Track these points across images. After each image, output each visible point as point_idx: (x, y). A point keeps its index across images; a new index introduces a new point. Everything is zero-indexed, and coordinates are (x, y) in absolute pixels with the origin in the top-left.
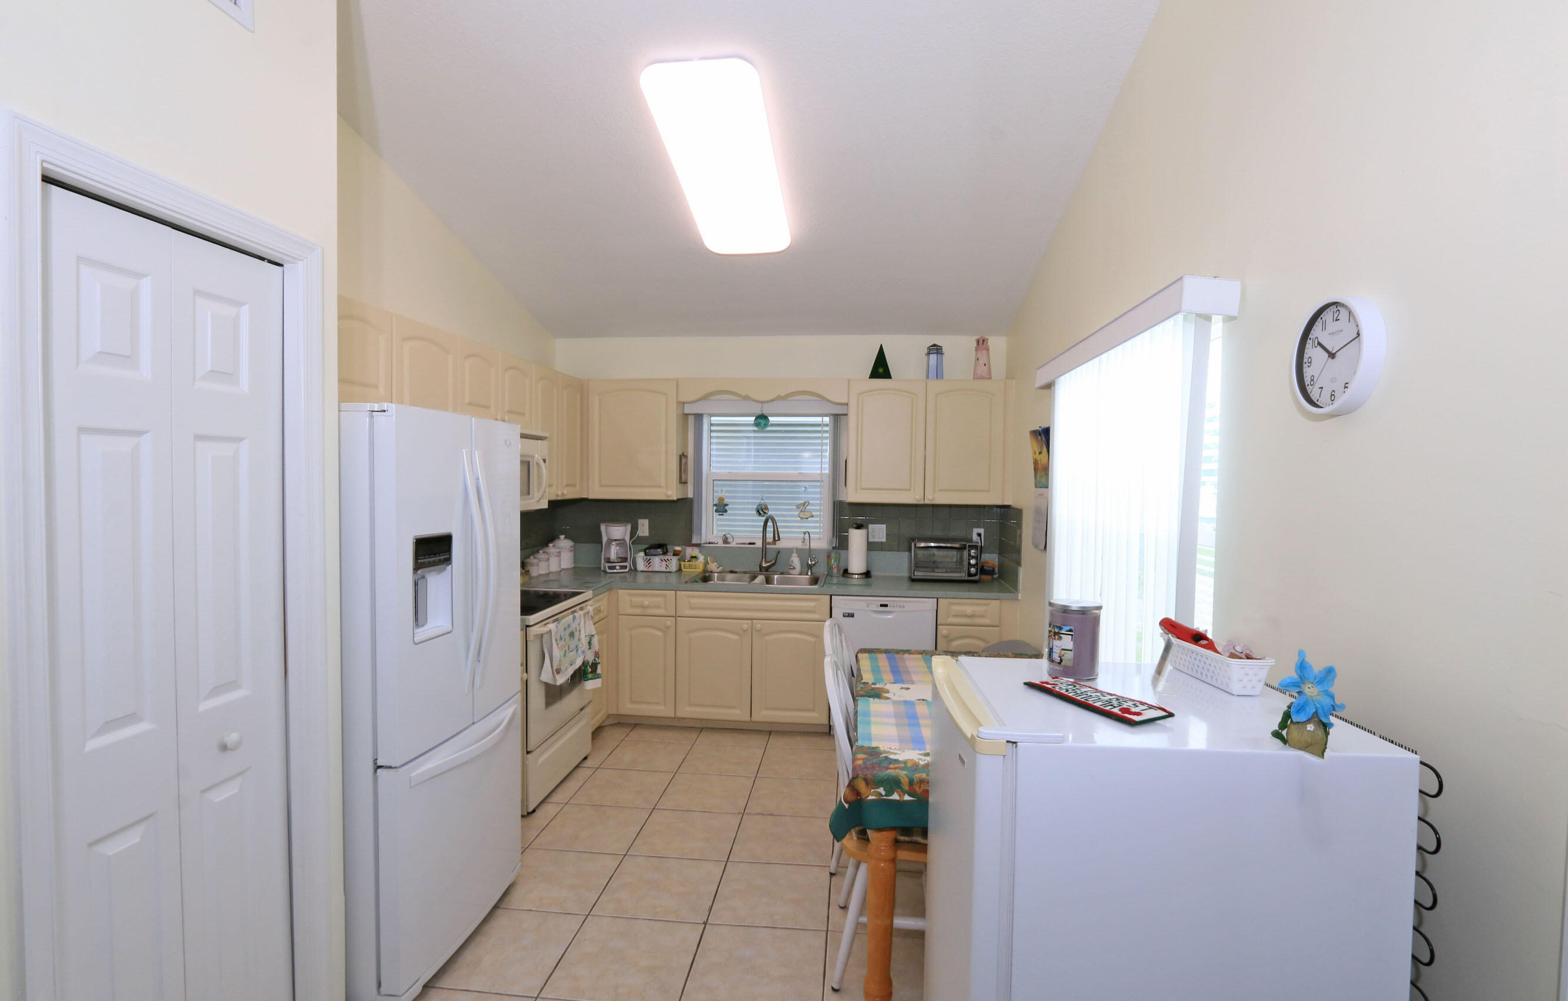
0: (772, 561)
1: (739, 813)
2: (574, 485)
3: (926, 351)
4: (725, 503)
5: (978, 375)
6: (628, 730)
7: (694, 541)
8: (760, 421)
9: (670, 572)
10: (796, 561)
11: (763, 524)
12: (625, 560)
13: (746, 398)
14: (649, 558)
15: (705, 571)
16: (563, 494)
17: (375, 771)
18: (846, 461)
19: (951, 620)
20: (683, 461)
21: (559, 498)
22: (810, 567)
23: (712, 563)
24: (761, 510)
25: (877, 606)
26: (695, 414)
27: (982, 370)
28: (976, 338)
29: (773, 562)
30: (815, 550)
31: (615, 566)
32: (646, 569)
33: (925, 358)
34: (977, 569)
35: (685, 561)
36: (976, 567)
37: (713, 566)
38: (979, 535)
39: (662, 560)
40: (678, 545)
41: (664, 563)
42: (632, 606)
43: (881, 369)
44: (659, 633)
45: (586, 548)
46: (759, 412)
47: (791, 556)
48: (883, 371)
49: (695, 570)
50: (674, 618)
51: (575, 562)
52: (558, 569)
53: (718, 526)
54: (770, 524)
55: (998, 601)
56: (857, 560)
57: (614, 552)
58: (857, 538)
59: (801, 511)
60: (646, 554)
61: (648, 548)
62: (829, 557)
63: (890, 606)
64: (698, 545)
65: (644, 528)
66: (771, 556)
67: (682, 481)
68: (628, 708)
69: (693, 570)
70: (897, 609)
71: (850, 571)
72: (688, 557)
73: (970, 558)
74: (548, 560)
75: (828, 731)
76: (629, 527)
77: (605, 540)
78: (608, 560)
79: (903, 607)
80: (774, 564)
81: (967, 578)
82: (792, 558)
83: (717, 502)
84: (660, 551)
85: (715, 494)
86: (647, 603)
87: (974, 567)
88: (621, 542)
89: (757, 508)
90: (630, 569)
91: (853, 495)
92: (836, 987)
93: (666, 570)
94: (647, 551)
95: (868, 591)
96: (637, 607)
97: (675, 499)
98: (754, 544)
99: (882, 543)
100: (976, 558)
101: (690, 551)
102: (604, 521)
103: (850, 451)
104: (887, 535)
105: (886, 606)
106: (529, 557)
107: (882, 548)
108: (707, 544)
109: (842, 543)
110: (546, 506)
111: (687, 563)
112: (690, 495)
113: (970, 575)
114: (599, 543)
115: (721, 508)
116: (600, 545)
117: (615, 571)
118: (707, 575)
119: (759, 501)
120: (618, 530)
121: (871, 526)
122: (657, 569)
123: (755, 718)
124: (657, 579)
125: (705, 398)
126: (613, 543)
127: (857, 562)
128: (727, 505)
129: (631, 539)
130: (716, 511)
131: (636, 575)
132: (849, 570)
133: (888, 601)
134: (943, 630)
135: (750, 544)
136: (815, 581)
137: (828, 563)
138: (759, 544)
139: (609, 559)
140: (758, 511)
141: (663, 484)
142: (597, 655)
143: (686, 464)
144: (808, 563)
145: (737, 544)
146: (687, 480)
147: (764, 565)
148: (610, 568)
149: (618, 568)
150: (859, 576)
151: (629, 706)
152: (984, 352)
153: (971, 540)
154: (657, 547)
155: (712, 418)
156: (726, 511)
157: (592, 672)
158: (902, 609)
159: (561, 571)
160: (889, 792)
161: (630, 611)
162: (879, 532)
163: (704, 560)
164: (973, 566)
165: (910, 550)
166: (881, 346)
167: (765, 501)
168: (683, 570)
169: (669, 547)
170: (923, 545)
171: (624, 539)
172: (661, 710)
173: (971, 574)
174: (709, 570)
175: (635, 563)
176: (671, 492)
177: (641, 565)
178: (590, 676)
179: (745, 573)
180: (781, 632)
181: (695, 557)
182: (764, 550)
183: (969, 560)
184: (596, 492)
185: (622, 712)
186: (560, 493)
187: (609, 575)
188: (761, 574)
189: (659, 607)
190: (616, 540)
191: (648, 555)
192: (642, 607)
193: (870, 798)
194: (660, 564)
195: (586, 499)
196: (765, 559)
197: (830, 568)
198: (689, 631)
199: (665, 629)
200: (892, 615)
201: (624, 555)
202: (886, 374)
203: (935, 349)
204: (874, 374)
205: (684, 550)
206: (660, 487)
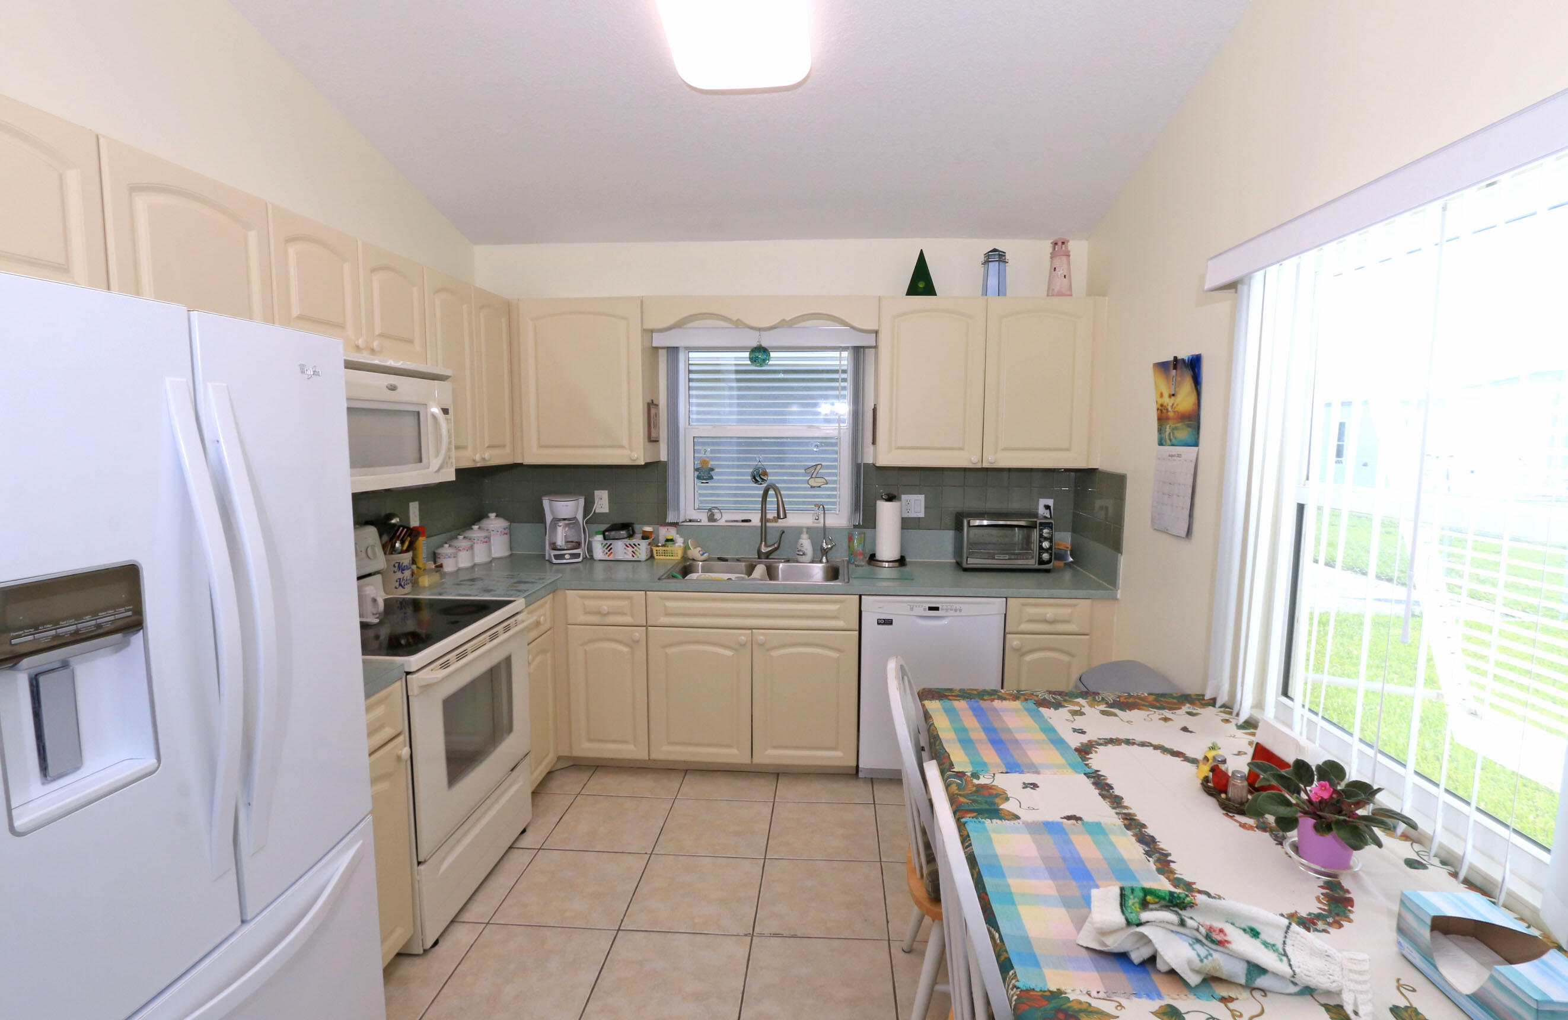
0: (774, 545)
1: (746, 935)
2: (503, 446)
3: (982, 259)
4: (709, 466)
5: (1056, 291)
7: (670, 519)
8: (757, 354)
9: (640, 561)
10: (806, 544)
11: (762, 492)
12: (578, 545)
13: (738, 324)
14: (609, 542)
15: (685, 558)
16: (484, 459)
18: (875, 410)
19: (1024, 627)
20: (653, 411)
21: (479, 465)
22: (825, 552)
23: (695, 548)
24: (758, 476)
25: (925, 610)
26: (668, 348)
27: (1059, 284)
28: (1053, 239)
29: (776, 546)
30: (833, 529)
31: (564, 555)
32: (606, 558)
33: (981, 269)
34: (1051, 555)
35: (658, 546)
36: (1050, 551)
37: (695, 552)
38: (1047, 507)
39: (627, 546)
40: (648, 524)
41: (630, 549)
42: (587, 613)
43: (921, 283)
44: (625, 649)
45: (525, 530)
46: (755, 344)
47: (799, 538)
48: (924, 287)
49: (671, 558)
50: (645, 628)
51: (511, 549)
52: (487, 559)
53: (701, 495)
54: (771, 498)
55: (1089, 601)
56: (887, 543)
57: (561, 536)
58: (888, 513)
59: (811, 478)
60: (605, 538)
61: (609, 530)
62: (851, 539)
63: (942, 609)
64: (675, 524)
65: (602, 502)
66: (772, 538)
67: (652, 439)
68: (587, 749)
69: (667, 558)
70: (952, 613)
71: (879, 557)
72: (662, 540)
73: (1042, 540)
74: (471, 548)
75: (856, 777)
76: (582, 501)
77: (549, 518)
78: (554, 547)
79: (960, 610)
80: (776, 549)
81: (1037, 566)
82: (801, 541)
83: (699, 466)
84: (623, 533)
85: (696, 455)
86: (606, 608)
87: (1048, 552)
88: (571, 522)
89: (753, 472)
90: (585, 558)
91: (886, 455)
93: (633, 559)
94: (607, 533)
96: (593, 613)
97: (643, 463)
98: (749, 521)
99: (920, 518)
100: (1050, 539)
101: (665, 532)
102: (547, 494)
103: (881, 395)
104: (926, 508)
105: (937, 609)
106: (442, 546)
107: (919, 526)
108: (687, 522)
109: (868, 520)
110: (452, 477)
111: (661, 548)
112: (663, 458)
113: (1041, 562)
114: (542, 523)
115: (705, 473)
116: (542, 525)
117: (565, 561)
118: (688, 563)
119: (756, 463)
120: (567, 506)
121: (904, 497)
122: (620, 558)
123: (757, 759)
124: (621, 573)
125: (679, 325)
126: (560, 524)
127: (888, 547)
128: (712, 470)
129: (584, 517)
130: (699, 478)
131: (592, 568)
132: (877, 555)
133: (938, 603)
134: (1014, 641)
135: (744, 521)
136: (833, 573)
137: (849, 547)
138: (756, 521)
139: (554, 544)
140: (754, 478)
141: (625, 443)
143: (656, 415)
144: (822, 546)
145: (726, 521)
146: (659, 437)
147: (764, 550)
148: (557, 557)
149: (567, 556)
150: (891, 564)
151: (586, 745)
152: (1064, 258)
153: (1036, 515)
154: (620, 527)
155: (692, 355)
156: (711, 478)
158: (958, 613)
159: (491, 562)
161: (583, 618)
162: (915, 504)
163: (684, 543)
164: (1046, 550)
165: (959, 530)
166: (921, 253)
167: (763, 464)
168: (656, 557)
169: (637, 527)
170: (976, 523)
171: (575, 518)
172: (631, 751)
173: (1043, 561)
174: (691, 558)
175: (590, 550)
176: (636, 454)
177: (599, 553)
179: (738, 560)
180: (792, 645)
181: (672, 540)
182: (764, 530)
183: (1040, 542)
184: (534, 455)
185: (577, 753)
186: (478, 457)
187: (555, 567)
188: (760, 563)
189: (623, 614)
190: (564, 519)
191: (608, 539)
192: (599, 613)
194: (625, 551)
195: (521, 465)
196: (765, 541)
197: (852, 553)
198: (665, 647)
199: (633, 644)
200: (945, 622)
201: (575, 539)
202: (929, 290)
203: (996, 256)
204: (913, 290)
205: (656, 532)
206: (621, 447)
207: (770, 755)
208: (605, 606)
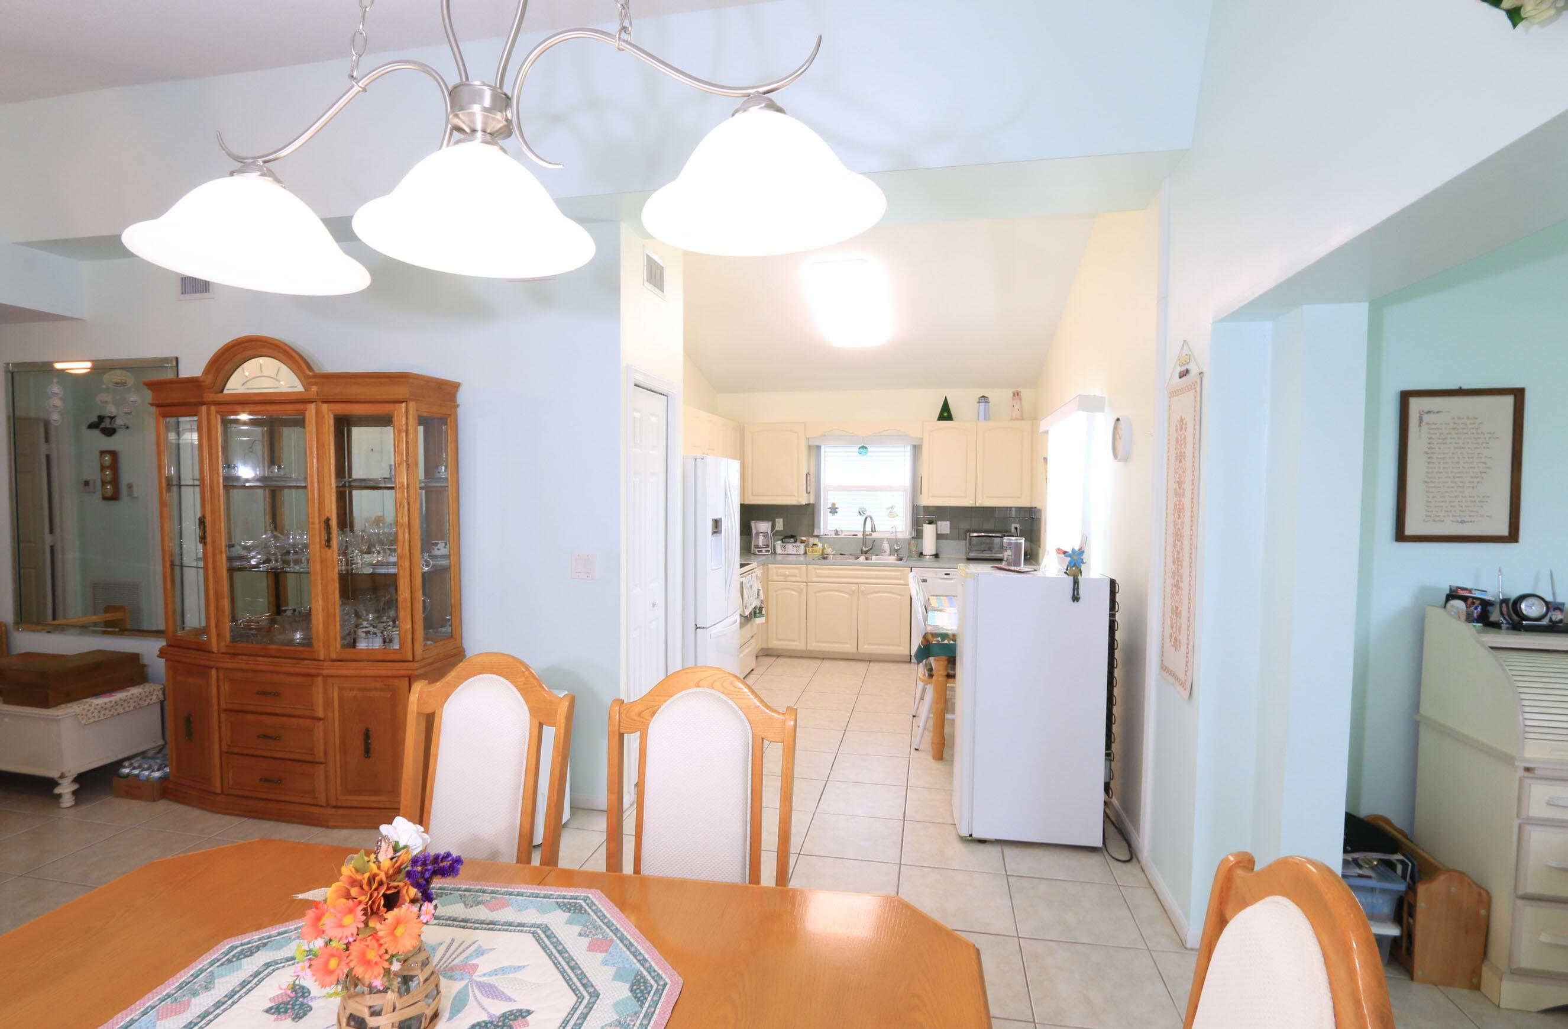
0: (869, 547)
3: (977, 400)
5: (1014, 418)
6: (775, 658)
7: (816, 533)
8: (863, 451)
9: (799, 554)
10: (886, 546)
11: (863, 521)
12: (768, 546)
13: (853, 435)
14: (784, 544)
15: (823, 553)
17: (696, 630)
18: (922, 478)
20: (809, 478)
22: (897, 551)
23: (828, 548)
24: (862, 512)
25: (943, 575)
26: (816, 446)
27: (1017, 413)
28: (1014, 390)
30: (900, 539)
31: (762, 550)
32: (783, 553)
33: (977, 405)
35: (809, 547)
37: (829, 550)
38: (1016, 528)
39: (793, 547)
40: (805, 536)
41: (795, 548)
43: (946, 414)
44: (796, 594)
46: (861, 445)
47: (882, 543)
48: (947, 416)
49: (816, 553)
50: (805, 584)
53: (831, 523)
54: (869, 521)
56: (929, 545)
57: (761, 541)
58: (929, 531)
59: (891, 511)
60: (783, 542)
61: (784, 538)
62: (909, 544)
63: (951, 574)
64: (818, 536)
65: (780, 524)
66: (869, 543)
67: (807, 493)
68: (775, 645)
69: (814, 553)
70: (956, 576)
71: (925, 553)
72: (811, 545)
75: (909, 660)
76: (770, 523)
77: (754, 532)
78: (757, 547)
80: (871, 549)
82: (884, 545)
83: (831, 506)
84: (792, 540)
85: (829, 501)
88: (766, 535)
89: (859, 511)
90: (772, 552)
91: (926, 500)
92: (917, 748)
93: (796, 553)
94: (783, 540)
95: (937, 565)
96: (781, 576)
97: (802, 504)
98: (856, 535)
99: (947, 534)
101: (812, 540)
102: (753, 520)
103: (924, 471)
104: (950, 529)
105: (948, 574)
107: (946, 538)
108: (824, 535)
109: (918, 535)
111: (811, 549)
112: (813, 502)
114: (750, 535)
115: (834, 510)
117: (762, 553)
118: (825, 556)
119: (861, 506)
120: (763, 526)
121: (939, 523)
122: (790, 553)
123: (860, 650)
124: (790, 558)
125: (823, 435)
126: (760, 535)
127: (929, 547)
128: (837, 508)
129: (772, 532)
130: (830, 512)
131: (775, 556)
132: (923, 552)
133: (950, 572)
135: (854, 535)
136: (899, 559)
137: (909, 548)
138: (860, 535)
139: (757, 545)
140: (860, 513)
141: (795, 494)
142: (762, 602)
143: (810, 480)
144: (894, 548)
145: (845, 535)
146: (810, 492)
147: (864, 549)
148: (758, 551)
149: (764, 551)
150: (931, 557)
151: (775, 642)
152: (1019, 401)
153: (1010, 532)
154: (789, 537)
155: (828, 449)
156: (836, 513)
157: (759, 613)
160: (943, 640)
161: (779, 579)
162: (945, 526)
163: (823, 546)
165: (966, 539)
166: (946, 397)
167: (866, 506)
168: (808, 552)
169: (798, 538)
170: (975, 534)
171: (768, 532)
172: (798, 645)
174: (826, 553)
175: (775, 549)
176: (798, 497)
177: (779, 550)
178: (758, 615)
179: (851, 554)
180: (879, 592)
181: (816, 545)
182: (864, 539)
184: (750, 500)
185: (771, 646)
187: (758, 556)
188: (862, 556)
189: (795, 576)
190: (762, 533)
192: (785, 576)
193: (934, 642)
194: (792, 549)
196: (865, 545)
197: (910, 551)
198: (815, 593)
199: (800, 591)
200: (952, 581)
201: (766, 543)
202: (949, 418)
203: (984, 399)
204: (941, 418)
205: (808, 540)
206: (794, 496)
207: (866, 648)
208: (787, 572)
